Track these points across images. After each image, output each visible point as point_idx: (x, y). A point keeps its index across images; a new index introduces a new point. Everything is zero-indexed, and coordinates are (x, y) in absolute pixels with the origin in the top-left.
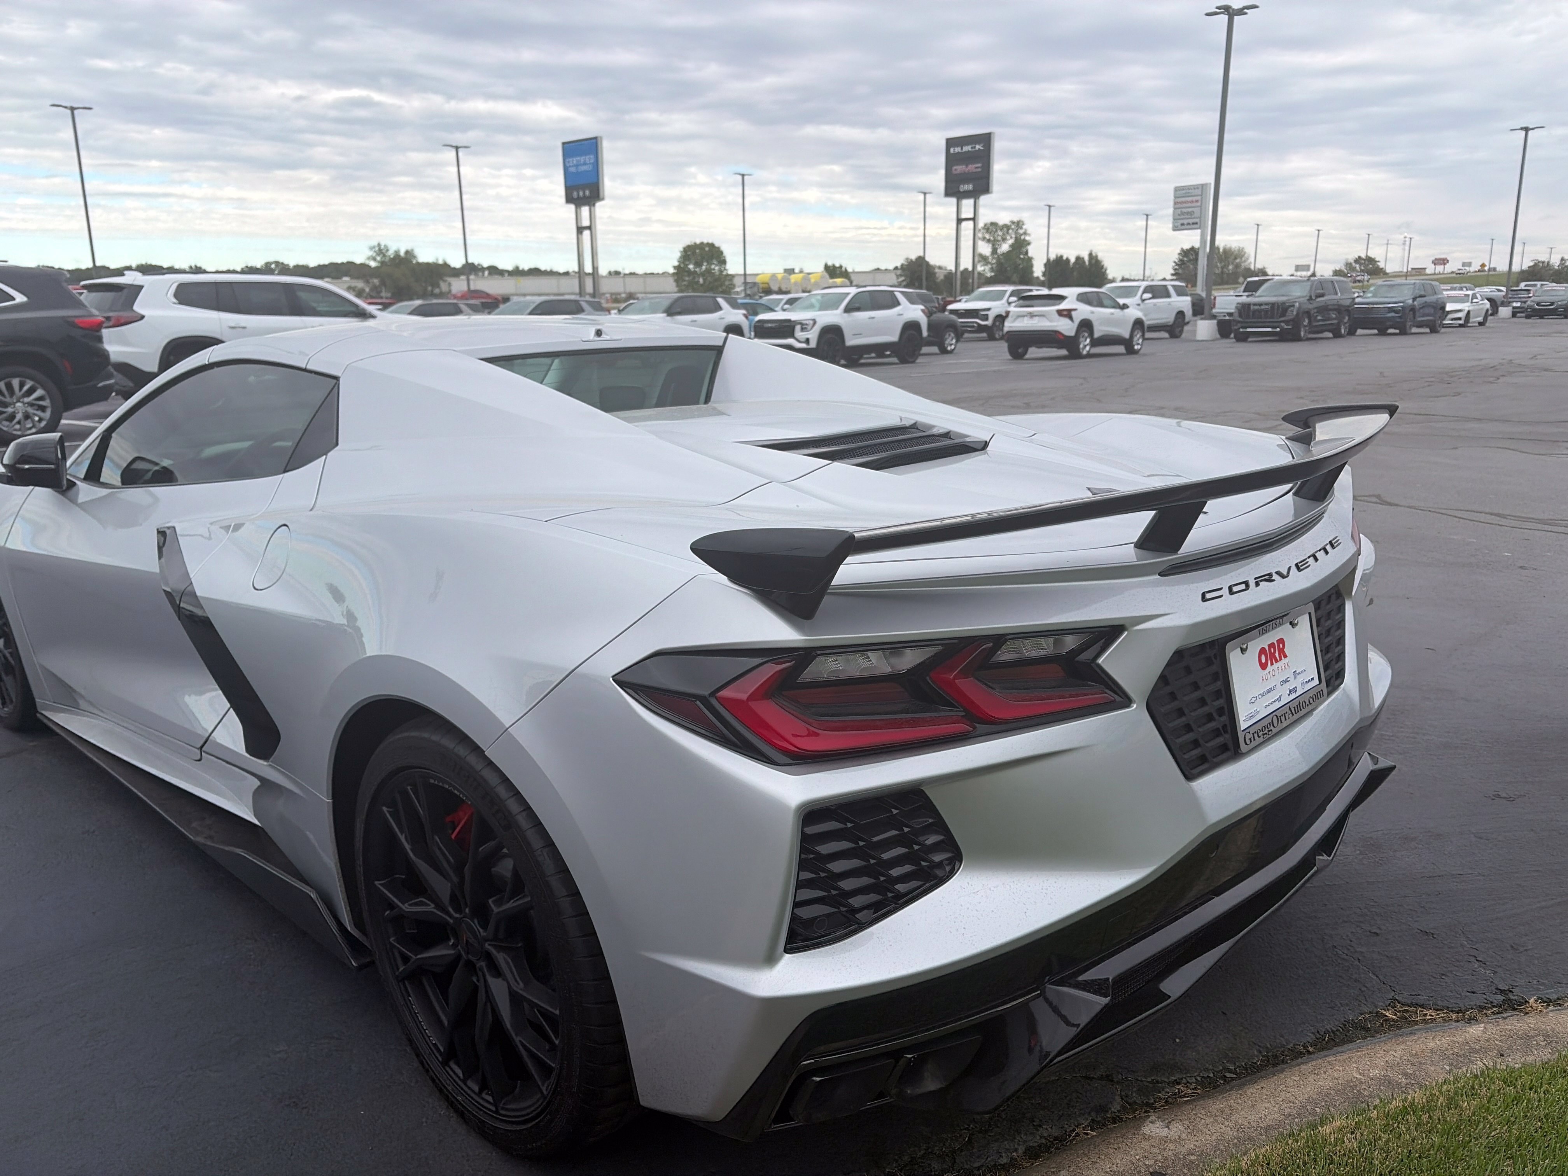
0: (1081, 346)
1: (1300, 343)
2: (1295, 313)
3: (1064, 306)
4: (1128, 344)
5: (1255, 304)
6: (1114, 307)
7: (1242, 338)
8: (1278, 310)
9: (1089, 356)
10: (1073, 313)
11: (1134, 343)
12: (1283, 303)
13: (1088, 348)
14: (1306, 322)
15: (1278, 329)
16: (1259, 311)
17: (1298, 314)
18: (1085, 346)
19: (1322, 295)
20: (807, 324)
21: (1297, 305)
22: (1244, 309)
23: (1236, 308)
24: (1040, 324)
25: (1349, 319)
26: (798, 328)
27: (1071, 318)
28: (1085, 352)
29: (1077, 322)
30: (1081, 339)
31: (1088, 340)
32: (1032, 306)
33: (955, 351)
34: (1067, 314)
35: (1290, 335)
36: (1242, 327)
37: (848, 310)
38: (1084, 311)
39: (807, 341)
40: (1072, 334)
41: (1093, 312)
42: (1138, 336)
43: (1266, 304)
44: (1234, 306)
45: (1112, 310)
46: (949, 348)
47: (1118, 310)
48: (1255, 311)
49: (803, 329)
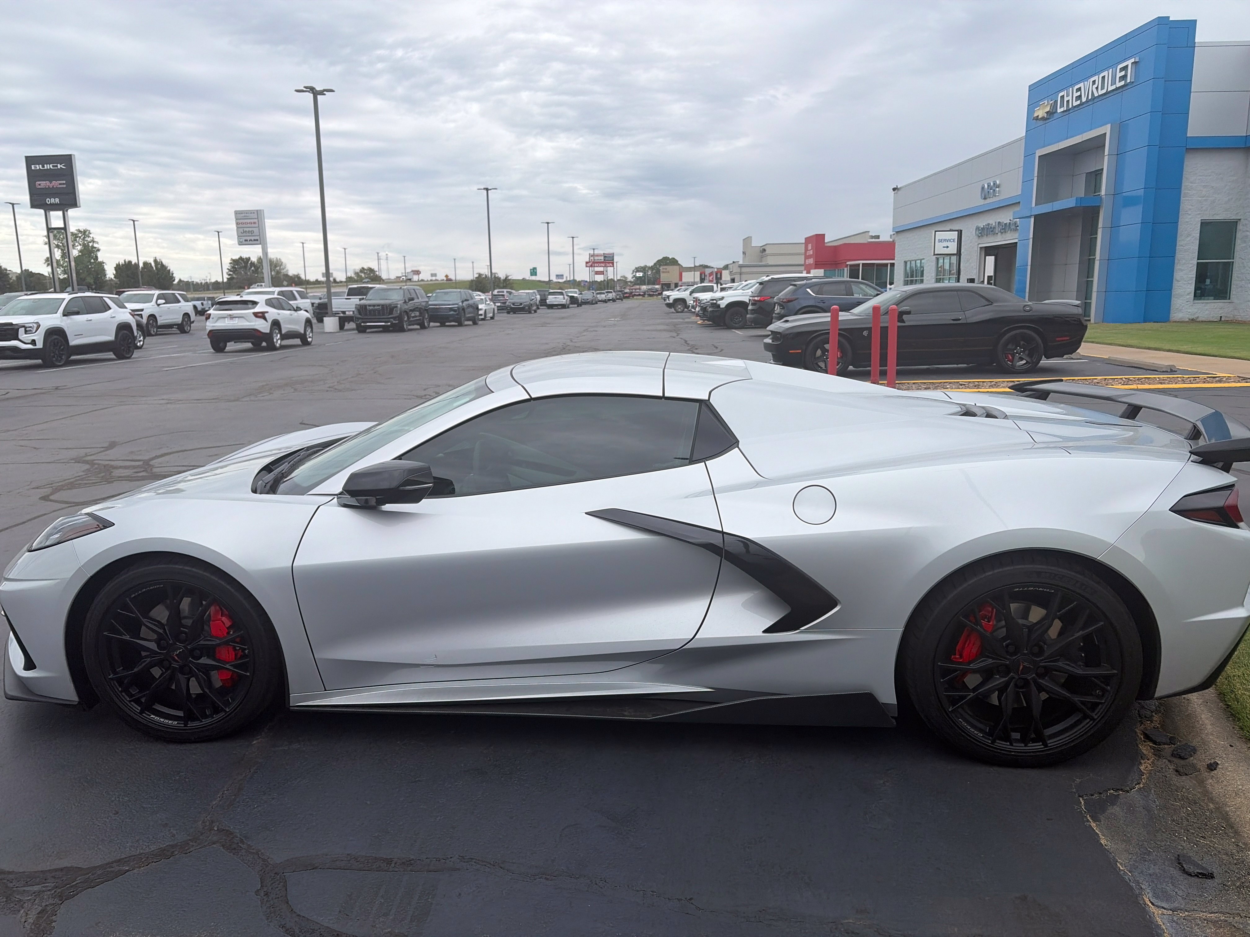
0: (275, 340)
1: (406, 333)
2: (399, 312)
3: (257, 309)
4: (303, 338)
5: (370, 306)
6: (290, 310)
7: (361, 330)
8: (387, 310)
9: (282, 347)
10: (266, 315)
11: (308, 337)
12: (390, 305)
13: (279, 342)
14: (406, 319)
15: (389, 324)
16: (374, 310)
17: (401, 313)
18: (277, 340)
19: (413, 299)
20: (31, 327)
21: (399, 305)
22: (362, 309)
23: (356, 307)
24: (240, 324)
25: (428, 316)
26: (22, 330)
27: (265, 319)
28: (278, 345)
29: (270, 321)
30: (275, 335)
31: (279, 335)
32: (231, 310)
33: (144, 346)
34: (261, 316)
35: (397, 328)
36: (362, 322)
37: (66, 314)
38: (273, 313)
39: (33, 342)
40: (268, 331)
41: (279, 314)
42: (309, 331)
43: (378, 305)
44: (354, 306)
45: (289, 312)
46: (138, 344)
47: (293, 312)
48: (370, 311)
49: (26, 332)
